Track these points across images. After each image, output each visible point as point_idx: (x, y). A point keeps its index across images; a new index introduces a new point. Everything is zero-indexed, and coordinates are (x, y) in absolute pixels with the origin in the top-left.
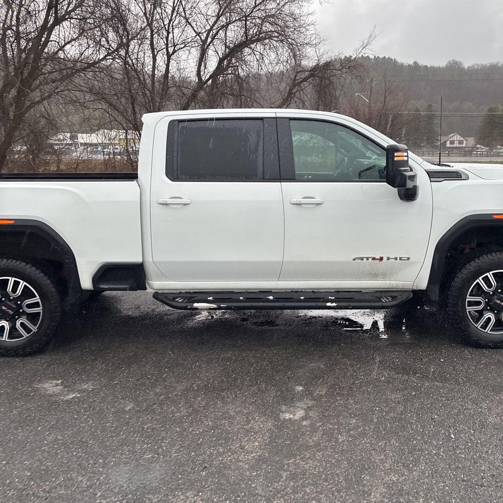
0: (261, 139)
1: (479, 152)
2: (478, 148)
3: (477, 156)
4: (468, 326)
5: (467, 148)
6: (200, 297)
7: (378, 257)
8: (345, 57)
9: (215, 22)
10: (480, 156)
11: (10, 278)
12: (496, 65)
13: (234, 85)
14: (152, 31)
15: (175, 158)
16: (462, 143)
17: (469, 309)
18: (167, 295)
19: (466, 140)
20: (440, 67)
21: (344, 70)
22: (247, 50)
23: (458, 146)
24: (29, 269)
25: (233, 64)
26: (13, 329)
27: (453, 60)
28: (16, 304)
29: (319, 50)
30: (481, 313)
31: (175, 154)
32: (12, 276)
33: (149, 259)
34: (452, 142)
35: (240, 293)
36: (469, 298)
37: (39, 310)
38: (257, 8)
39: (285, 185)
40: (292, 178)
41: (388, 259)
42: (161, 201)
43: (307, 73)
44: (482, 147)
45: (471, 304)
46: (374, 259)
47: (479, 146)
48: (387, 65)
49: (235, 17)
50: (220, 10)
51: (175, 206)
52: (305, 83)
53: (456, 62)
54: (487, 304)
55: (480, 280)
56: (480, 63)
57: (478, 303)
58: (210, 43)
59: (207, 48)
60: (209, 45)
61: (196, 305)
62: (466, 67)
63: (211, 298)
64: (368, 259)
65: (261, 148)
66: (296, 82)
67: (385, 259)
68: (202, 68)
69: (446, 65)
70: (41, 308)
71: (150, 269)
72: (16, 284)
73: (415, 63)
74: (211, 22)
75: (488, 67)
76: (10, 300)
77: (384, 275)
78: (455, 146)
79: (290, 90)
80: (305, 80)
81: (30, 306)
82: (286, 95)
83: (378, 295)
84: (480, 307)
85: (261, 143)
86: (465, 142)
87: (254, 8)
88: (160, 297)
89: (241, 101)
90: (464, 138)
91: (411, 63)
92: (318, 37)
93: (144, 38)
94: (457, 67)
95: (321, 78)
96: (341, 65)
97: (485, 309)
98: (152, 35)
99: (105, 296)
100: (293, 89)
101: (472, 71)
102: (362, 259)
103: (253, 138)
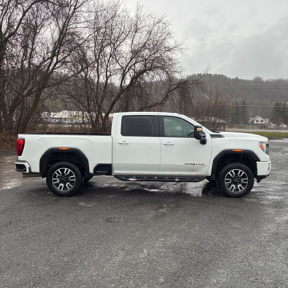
0: (153, 122)
1: (272, 127)
2: (271, 125)
3: (271, 129)
4: (226, 189)
5: (266, 124)
6: (131, 177)
7: (193, 164)
8: (198, 74)
9: (130, 61)
10: (269, 129)
11: (65, 168)
12: (281, 80)
13: (138, 91)
14: (98, 64)
15: (124, 128)
16: (263, 122)
17: (226, 183)
18: (119, 176)
19: (265, 120)
20: (250, 80)
21: (194, 85)
22: (145, 74)
23: (260, 123)
24: (73, 166)
25: (138, 80)
26: (65, 187)
27: (257, 77)
28: (67, 178)
29: (182, 74)
30: (230, 185)
31: (124, 127)
32: (66, 168)
33: (114, 163)
34: (257, 121)
35: (145, 176)
36: (226, 179)
37: (74, 180)
38: (151, 56)
39: (161, 138)
40: (163, 135)
41: (197, 164)
42: (119, 142)
43: (176, 86)
44: (273, 124)
45: (226, 181)
46: (192, 164)
47: (271, 123)
48: (220, 79)
49: (140, 59)
50: (132, 56)
51: (124, 144)
52: (174, 90)
53: (259, 78)
54: (232, 181)
55: (229, 173)
56: (272, 79)
57: (229, 181)
58: (127, 71)
59: (126, 74)
60: (127, 72)
61: (129, 179)
62: (264, 80)
63: (135, 177)
64: (190, 164)
65: (153, 125)
66: (170, 90)
67: (196, 164)
68: (123, 83)
69: (253, 79)
70: (75, 179)
71: (114, 166)
72: (67, 170)
73: (236, 78)
74: (128, 61)
75: (277, 81)
76: (65, 176)
77: (196, 170)
78: (259, 123)
79: (167, 93)
80: (175, 89)
81: (71, 178)
82: (165, 96)
83: (194, 177)
84: (230, 182)
85: (153, 124)
86: (264, 121)
87: (150, 56)
88: (117, 177)
89: (142, 99)
90: (263, 119)
91: (234, 78)
92: (182, 68)
93: (94, 67)
94: (259, 80)
95: (183, 88)
96: (193, 82)
97: (231, 183)
98: (98, 66)
99: (89, 182)
100: (168, 94)
101: (268, 83)
102: (188, 164)
103: (150, 122)
